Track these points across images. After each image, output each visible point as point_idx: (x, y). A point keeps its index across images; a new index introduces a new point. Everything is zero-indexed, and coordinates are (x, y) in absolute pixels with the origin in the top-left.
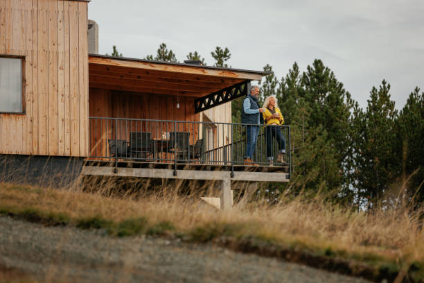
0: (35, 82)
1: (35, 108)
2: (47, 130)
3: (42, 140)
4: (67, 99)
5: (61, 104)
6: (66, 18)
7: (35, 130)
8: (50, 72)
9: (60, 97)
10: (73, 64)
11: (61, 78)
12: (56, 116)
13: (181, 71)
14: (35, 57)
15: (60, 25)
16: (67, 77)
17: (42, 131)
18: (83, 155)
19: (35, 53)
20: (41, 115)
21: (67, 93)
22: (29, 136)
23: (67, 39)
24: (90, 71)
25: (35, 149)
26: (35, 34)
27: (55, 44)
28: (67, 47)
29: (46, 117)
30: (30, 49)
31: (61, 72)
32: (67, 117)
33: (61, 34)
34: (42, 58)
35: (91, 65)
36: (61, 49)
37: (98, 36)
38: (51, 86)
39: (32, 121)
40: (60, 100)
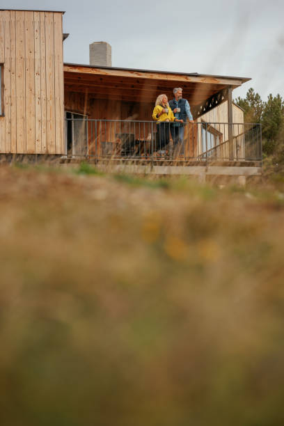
0: (13, 87)
1: (13, 111)
2: (25, 130)
3: (20, 139)
4: (44, 102)
5: (38, 107)
6: (42, 28)
7: (13, 130)
8: (28, 78)
9: (37, 100)
10: (49, 70)
11: (38, 82)
12: (33, 118)
14: (13, 64)
15: (37, 34)
16: (43, 81)
17: (20, 131)
18: (59, 152)
19: (13, 60)
20: (19, 117)
21: (44, 97)
22: (8, 137)
23: (43, 47)
24: (65, 80)
25: (14, 148)
26: (13, 43)
27: (32, 51)
28: (43, 55)
29: (24, 119)
30: (9, 57)
31: (37, 77)
32: (44, 118)
33: (37, 42)
34: (19, 65)
35: (66, 73)
36: (37, 56)
38: (28, 90)
39: (10, 122)
40: (37, 103)
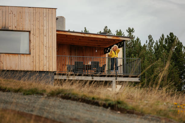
0: (34, 41)
1: (34, 52)
2: (39, 61)
3: (37, 65)
4: (48, 48)
5: (45, 50)
6: (47, 16)
7: (34, 60)
8: (41, 37)
9: (45, 47)
10: (50, 34)
11: (45, 39)
12: (43, 55)
13: (96, 37)
14: (35, 31)
15: (45, 18)
16: (47, 39)
17: (37, 61)
18: (54, 71)
19: (34, 30)
20: (37, 55)
21: (47, 46)
22: (32, 63)
23: (47, 24)
24: (57, 37)
25: (35, 69)
26: (34, 22)
27: (43, 26)
28: (47, 27)
29: (39, 56)
30: (33, 28)
31: (45, 37)
32: (48, 55)
33: (45, 22)
34: (37, 32)
35: (57, 34)
36: (45, 28)
37: (65, 23)
38: (41, 43)
39: (33, 57)
40: (45, 48)
